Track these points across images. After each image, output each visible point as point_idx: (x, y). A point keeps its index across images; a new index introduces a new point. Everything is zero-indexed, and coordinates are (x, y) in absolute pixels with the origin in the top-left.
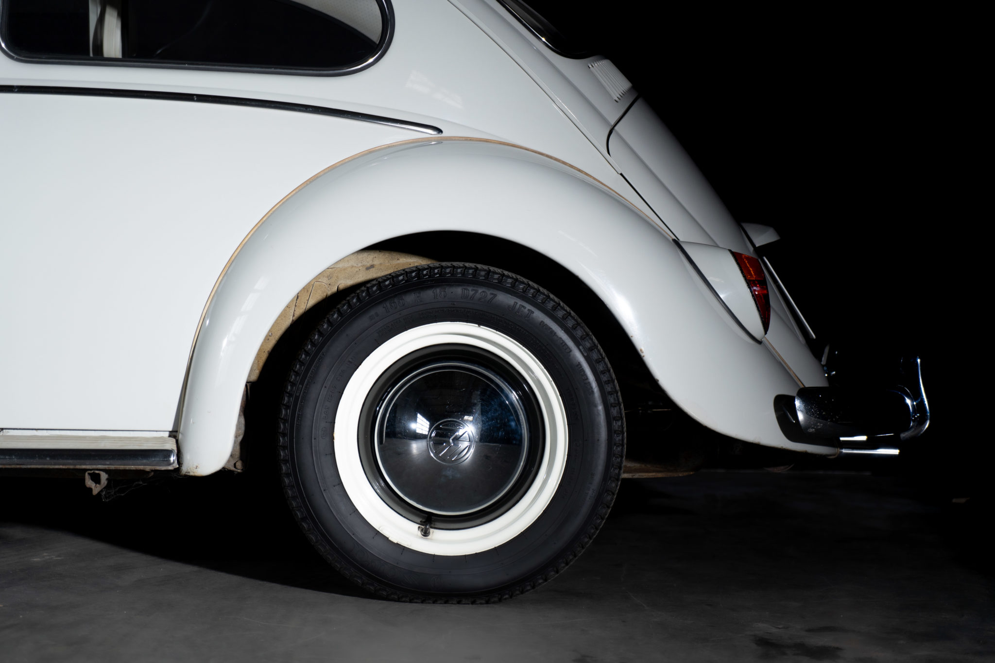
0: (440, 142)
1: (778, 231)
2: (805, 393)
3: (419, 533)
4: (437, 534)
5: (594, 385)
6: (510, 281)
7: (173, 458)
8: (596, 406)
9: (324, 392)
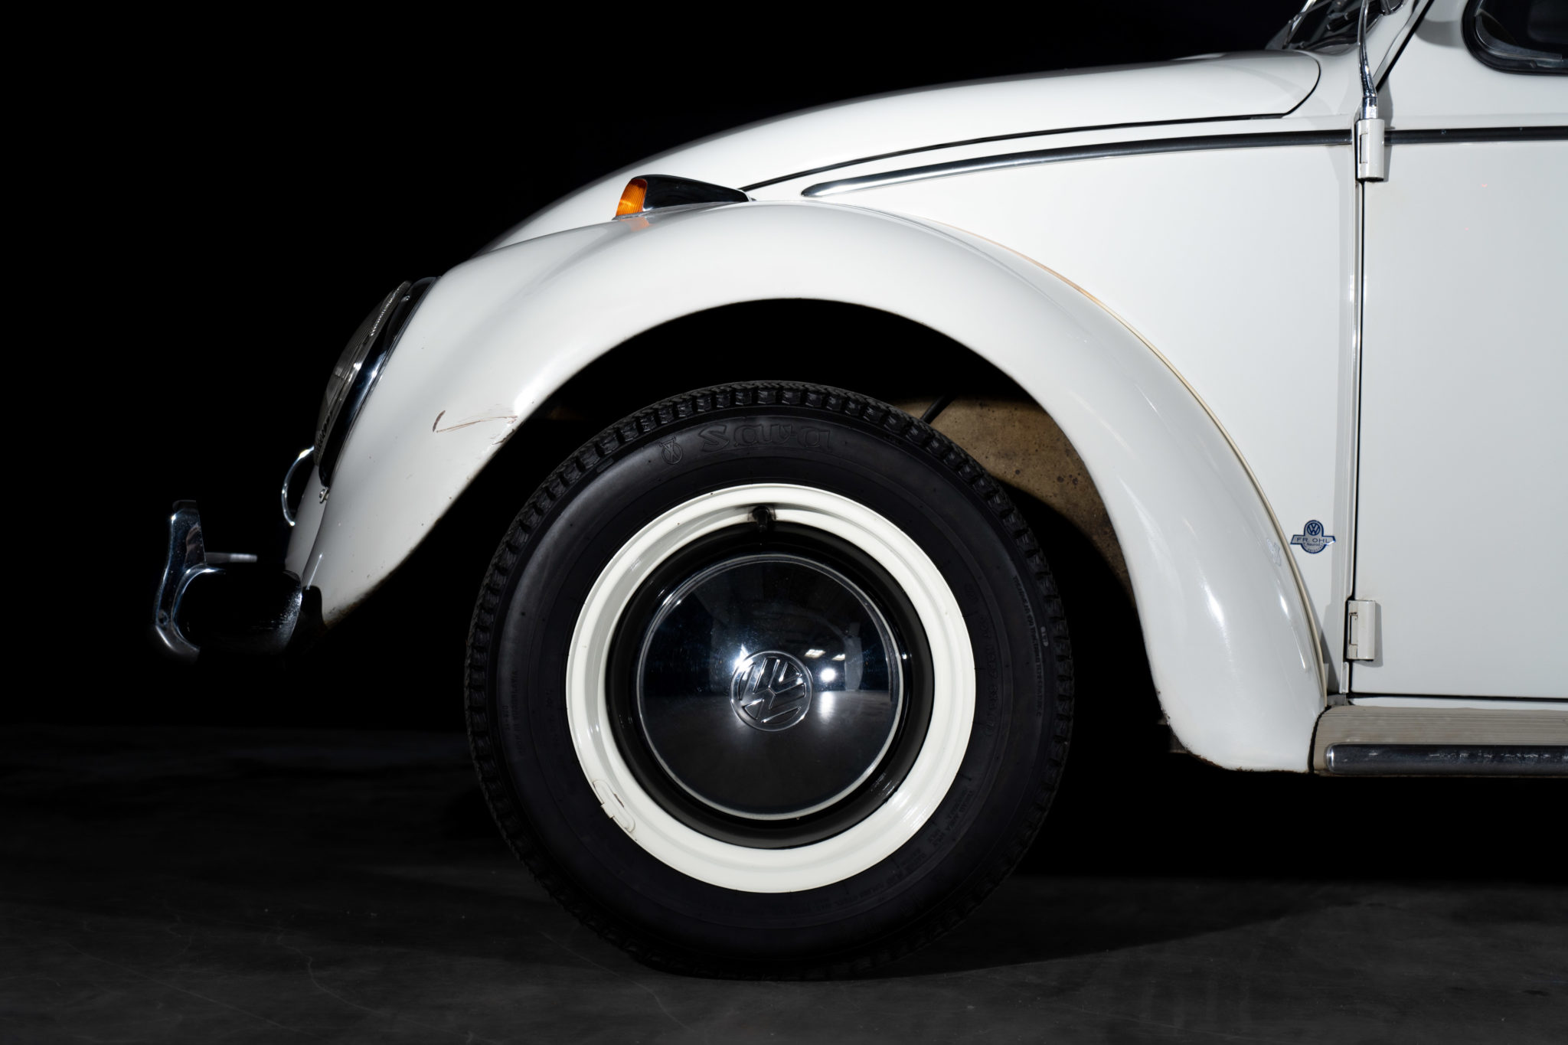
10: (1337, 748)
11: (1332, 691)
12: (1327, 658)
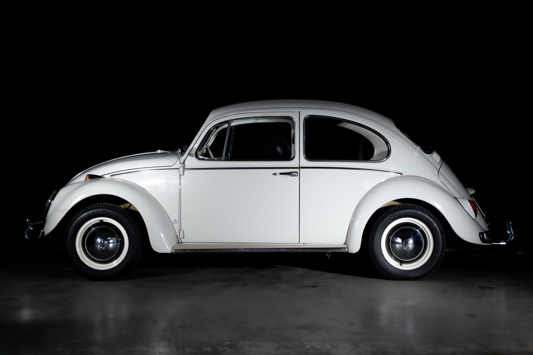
0: (402, 177)
1: (475, 190)
2: (486, 232)
3: (400, 265)
4: (403, 265)
5: (438, 230)
6: (420, 208)
7: (347, 249)
8: (439, 236)
9: (379, 234)
10: (175, 250)
11: (178, 242)
12: (178, 238)
